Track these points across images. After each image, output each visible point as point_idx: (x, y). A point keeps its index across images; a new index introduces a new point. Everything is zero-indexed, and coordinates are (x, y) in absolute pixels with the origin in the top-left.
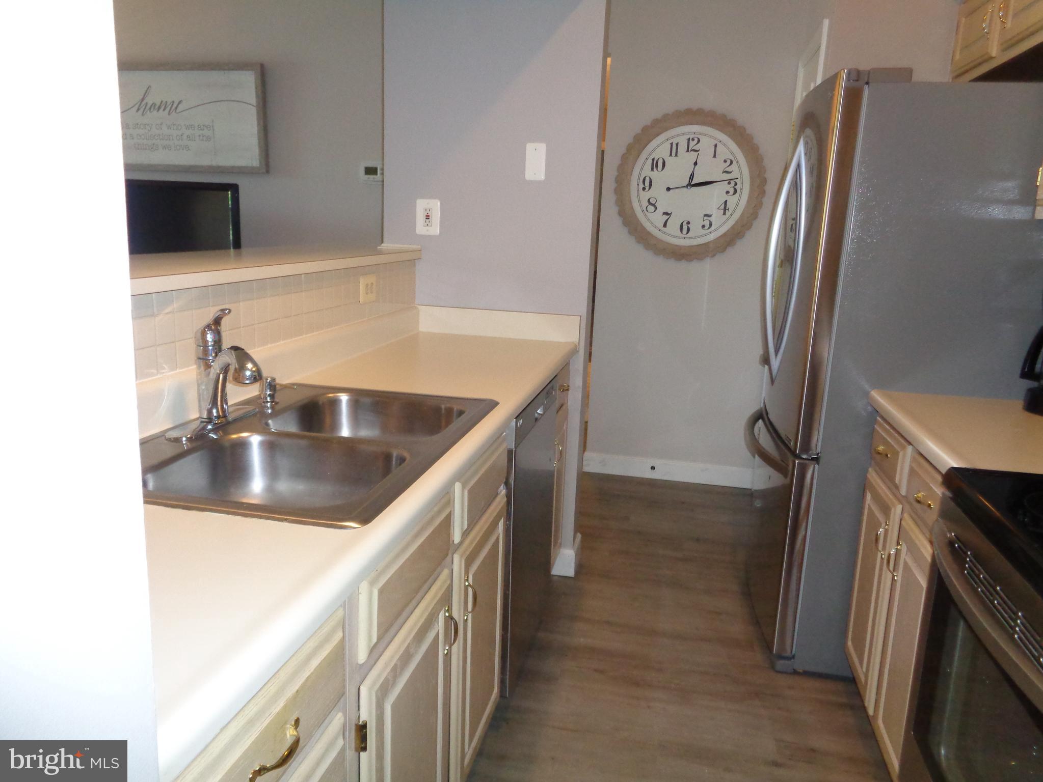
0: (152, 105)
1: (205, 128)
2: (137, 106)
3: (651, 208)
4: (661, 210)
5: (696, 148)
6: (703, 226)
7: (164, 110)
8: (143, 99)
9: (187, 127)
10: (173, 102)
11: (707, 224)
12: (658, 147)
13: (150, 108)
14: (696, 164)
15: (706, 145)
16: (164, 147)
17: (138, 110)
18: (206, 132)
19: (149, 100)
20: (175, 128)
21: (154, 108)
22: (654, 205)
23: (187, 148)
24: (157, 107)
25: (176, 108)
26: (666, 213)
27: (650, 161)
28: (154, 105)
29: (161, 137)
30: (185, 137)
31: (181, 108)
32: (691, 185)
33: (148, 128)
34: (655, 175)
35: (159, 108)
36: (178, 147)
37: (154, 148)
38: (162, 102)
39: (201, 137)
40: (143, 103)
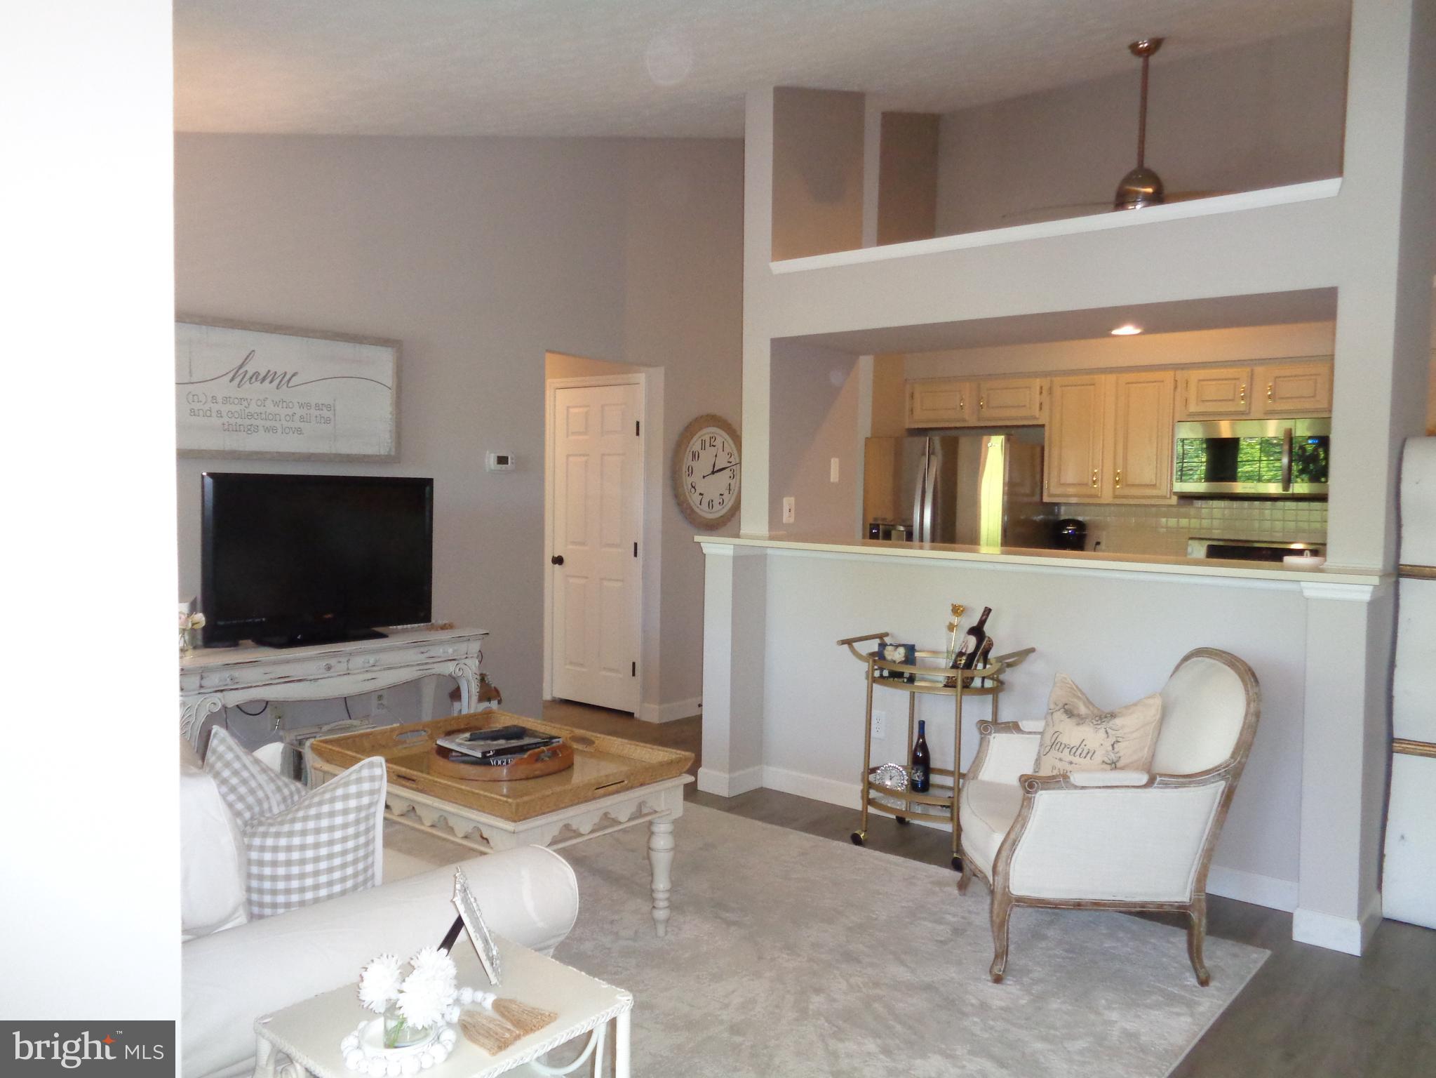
0: (253, 376)
1: (324, 408)
2: (231, 375)
3: (693, 490)
4: (698, 491)
5: (714, 444)
6: (720, 503)
7: (271, 382)
8: (241, 367)
9: (301, 406)
10: (286, 373)
11: (721, 501)
12: (695, 445)
13: (251, 378)
14: (716, 456)
15: (718, 443)
16: (267, 430)
17: (232, 380)
18: (325, 413)
19: (250, 368)
20: (285, 406)
21: (256, 378)
22: (694, 488)
23: (299, 431)
24: (261, 377)
25: (290, 379)
26: (701, 494)
27: (691, 453)
28: (257, 374)
29: (263, 416)
30: (297, 417)
31: (295, 381)
32: (713, 473)
33: (245, 403)
34: (695, 464)
35: (264, 379)
36: (287, 430)
37: (251, 429)
38: (269, 371)
39: (318, 418)
40: (242, 371)
